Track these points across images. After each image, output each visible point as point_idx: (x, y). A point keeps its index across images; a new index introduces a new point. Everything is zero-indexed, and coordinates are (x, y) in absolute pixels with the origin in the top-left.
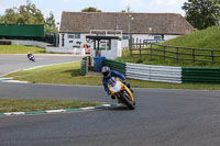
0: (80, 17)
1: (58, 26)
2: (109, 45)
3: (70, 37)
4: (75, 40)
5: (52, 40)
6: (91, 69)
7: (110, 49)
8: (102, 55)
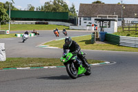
0: (91, 7)
1: (78, 13)
2: (109, 24)
3: (85, 19)
4: (88, 22)
5: (73, 22)
6: (98, 40)
7: (109, 27)
8: (105, 31)
